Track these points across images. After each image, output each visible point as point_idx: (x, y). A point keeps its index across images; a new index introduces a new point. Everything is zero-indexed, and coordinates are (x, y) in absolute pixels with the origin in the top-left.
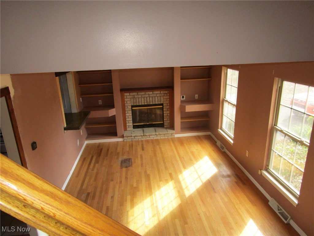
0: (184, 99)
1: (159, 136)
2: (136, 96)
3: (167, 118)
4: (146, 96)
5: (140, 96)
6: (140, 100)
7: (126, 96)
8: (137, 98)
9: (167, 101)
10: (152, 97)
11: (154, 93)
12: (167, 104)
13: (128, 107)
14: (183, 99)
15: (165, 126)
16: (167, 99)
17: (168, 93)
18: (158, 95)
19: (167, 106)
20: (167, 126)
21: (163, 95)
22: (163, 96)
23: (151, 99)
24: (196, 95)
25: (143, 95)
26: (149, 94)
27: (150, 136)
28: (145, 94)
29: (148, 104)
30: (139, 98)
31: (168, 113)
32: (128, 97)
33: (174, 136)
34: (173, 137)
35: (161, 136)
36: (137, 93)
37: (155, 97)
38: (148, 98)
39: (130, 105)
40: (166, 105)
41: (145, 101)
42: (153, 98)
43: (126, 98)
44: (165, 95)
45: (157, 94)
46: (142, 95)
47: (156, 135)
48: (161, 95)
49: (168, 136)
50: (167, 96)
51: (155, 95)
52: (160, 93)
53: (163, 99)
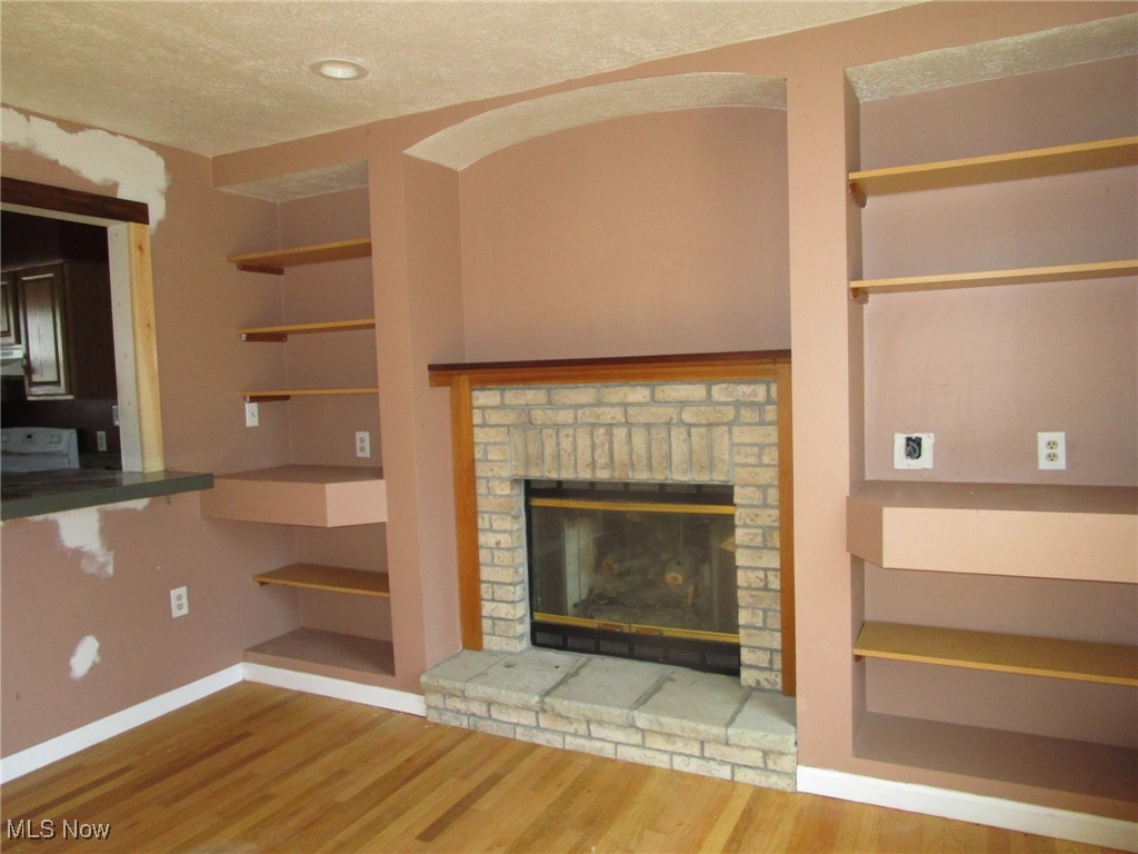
0: (926, 460)
1: (660, 743)
2: (539, 416)
3: (765, 611)
4: (606, 419)
5: (565, 416)
6: (566, 444)
7: (483, 408)
8: (547, 426)
9: (760, 465)
10: (648, 426)
11: (659, 395)
12: (764, 488)
13: (495, 484)
14: (914, 464)
15: (747, 676)
16: (762, 447)
17: (769, 401)
18: (687, 416)
19: (765, 506)
20: (761, 676)
21: (730, 413)
22: (730, 424)
23: (639, 439)
24: (1043, 438)
25: (588, 411)
26: (625, 405)
27: (596, 731)
28: (599, 403)
29: (616, 474)
30: (558, 427)
31: (764, 563)
32: (494, 418)
33: (792, 775)
34: (775, 782)
35: (679, 746)
36: (549, 390)
37: (669, 424)
38: (620, 433)
39: (507, 472)
40: (757, 498)
41: (598, 452)
42: (654, 432)
43: (483, 425)
44: (748, 415)
45: (683, 404)
46: (582, 406)
47: (633, 726)
48: (708, 414)
49: (734, 766)
50: (762, 423)
51: (668, 412)
52: (709, 400)
53: (733, 445)
